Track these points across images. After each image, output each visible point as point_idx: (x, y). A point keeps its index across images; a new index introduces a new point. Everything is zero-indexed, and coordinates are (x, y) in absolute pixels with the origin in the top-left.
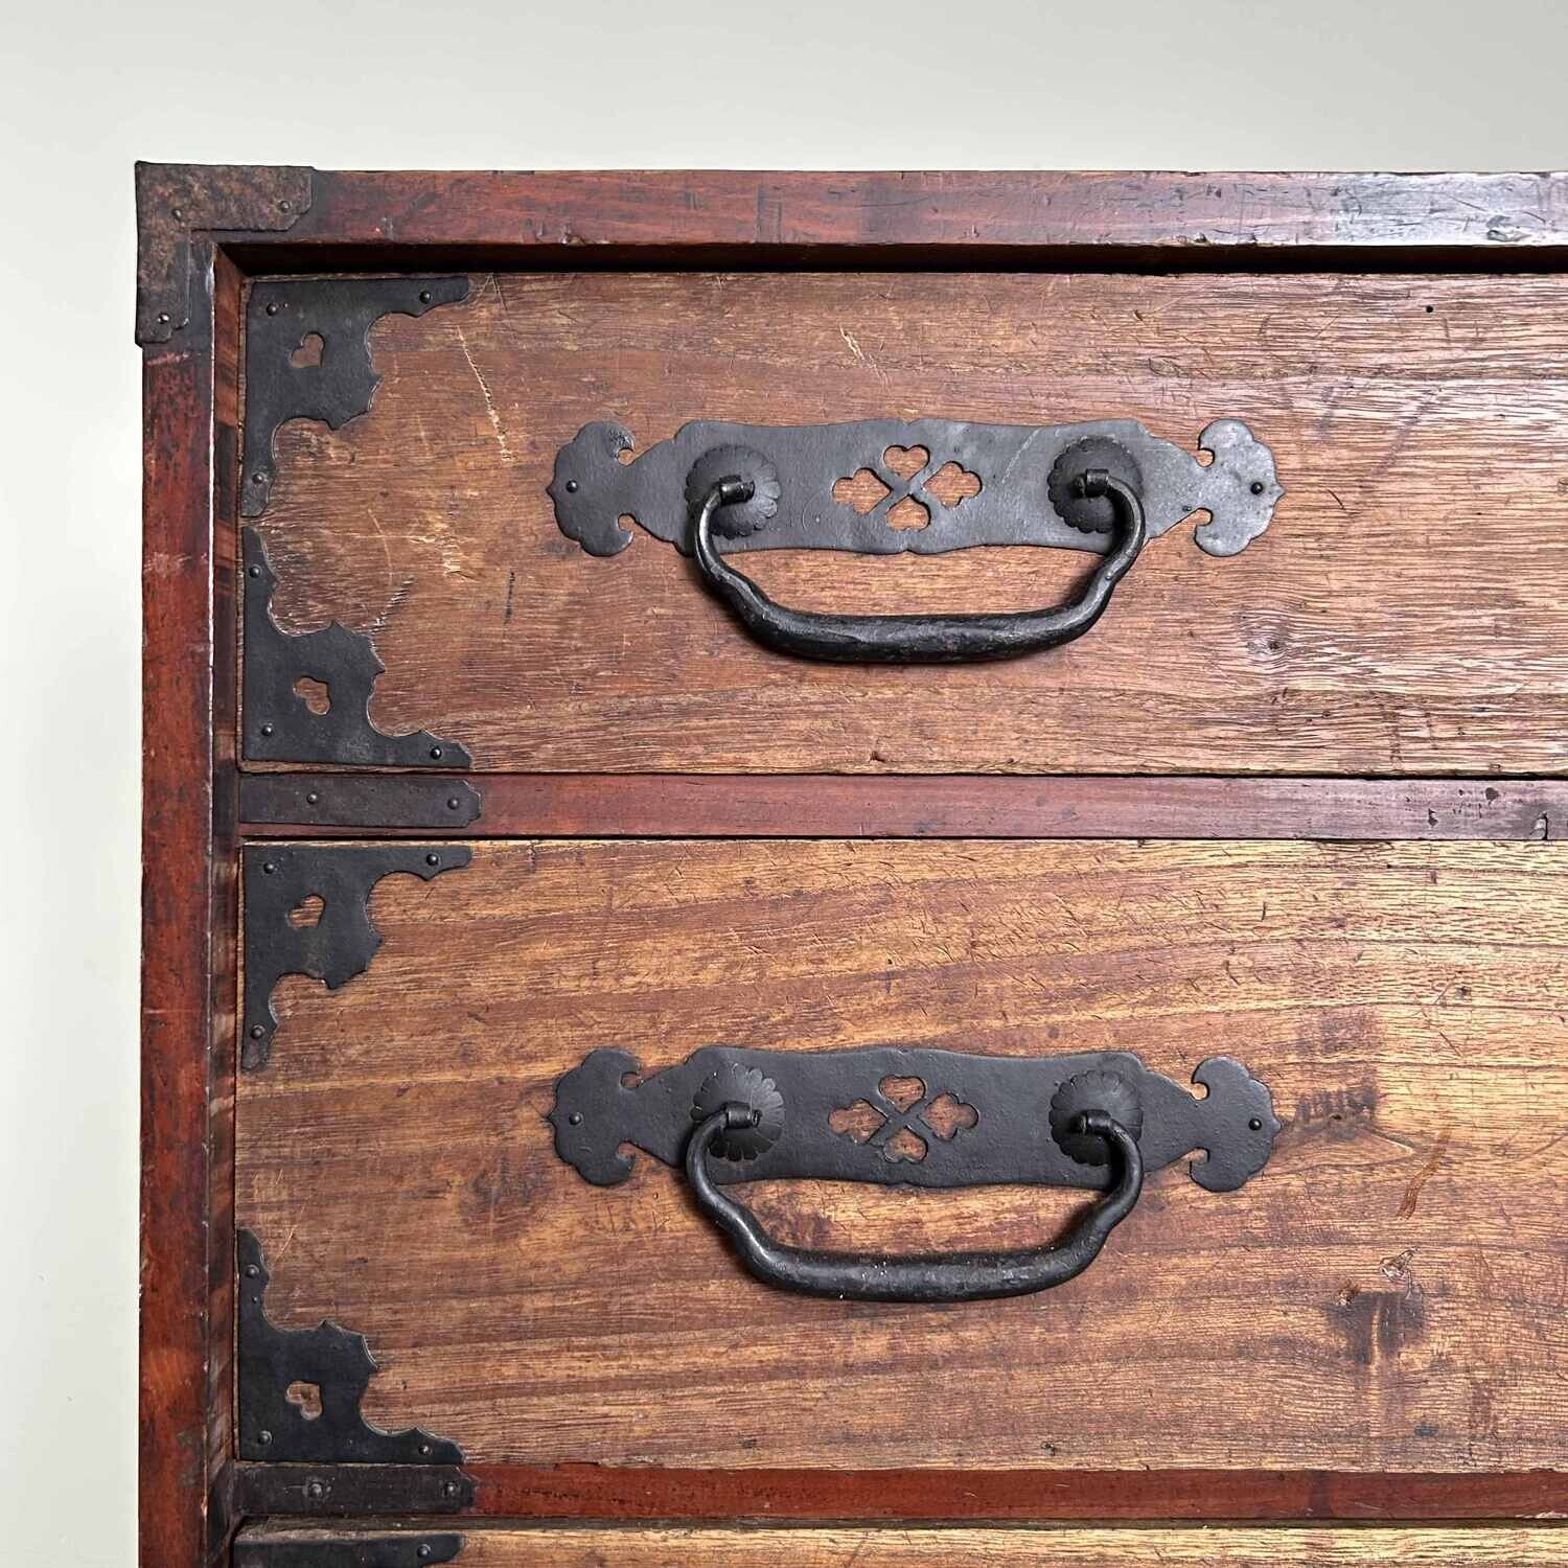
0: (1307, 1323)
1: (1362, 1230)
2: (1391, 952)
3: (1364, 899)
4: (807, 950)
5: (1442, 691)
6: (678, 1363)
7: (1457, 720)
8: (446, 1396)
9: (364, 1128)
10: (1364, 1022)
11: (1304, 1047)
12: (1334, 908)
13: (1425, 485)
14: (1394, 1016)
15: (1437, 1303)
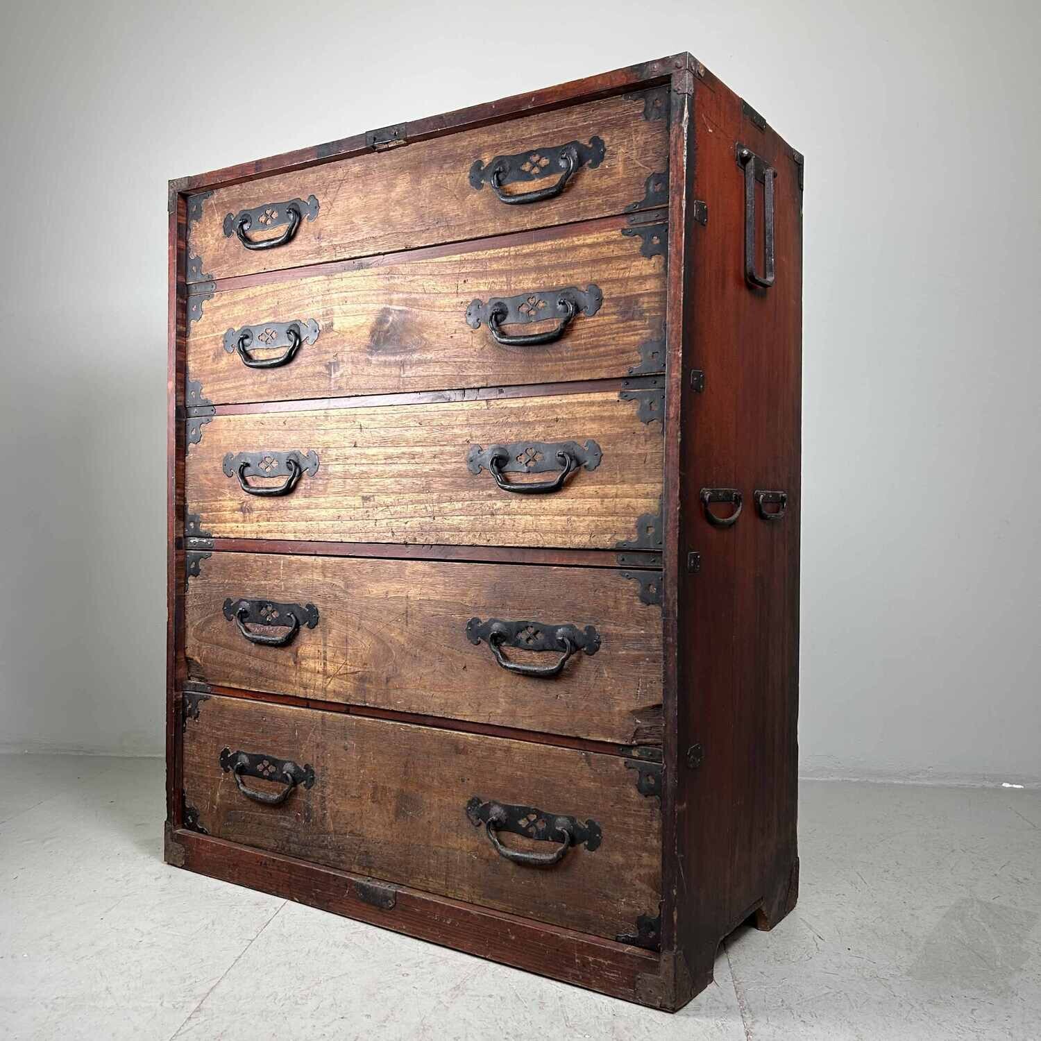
0: (323, 369)
1: (331, 350)
2: (336, 295)
3: (332, 286)
4: (256, 307)
5: (342, 242)
6: (238, 384)
7: (345, 248)
8: (210, 393)
9: (201, 346)
10: (332, 309)
11: (323, 315)
12: (327, 288)
13: (340, 202)
14: (336, 308)
15: (341, 363)
